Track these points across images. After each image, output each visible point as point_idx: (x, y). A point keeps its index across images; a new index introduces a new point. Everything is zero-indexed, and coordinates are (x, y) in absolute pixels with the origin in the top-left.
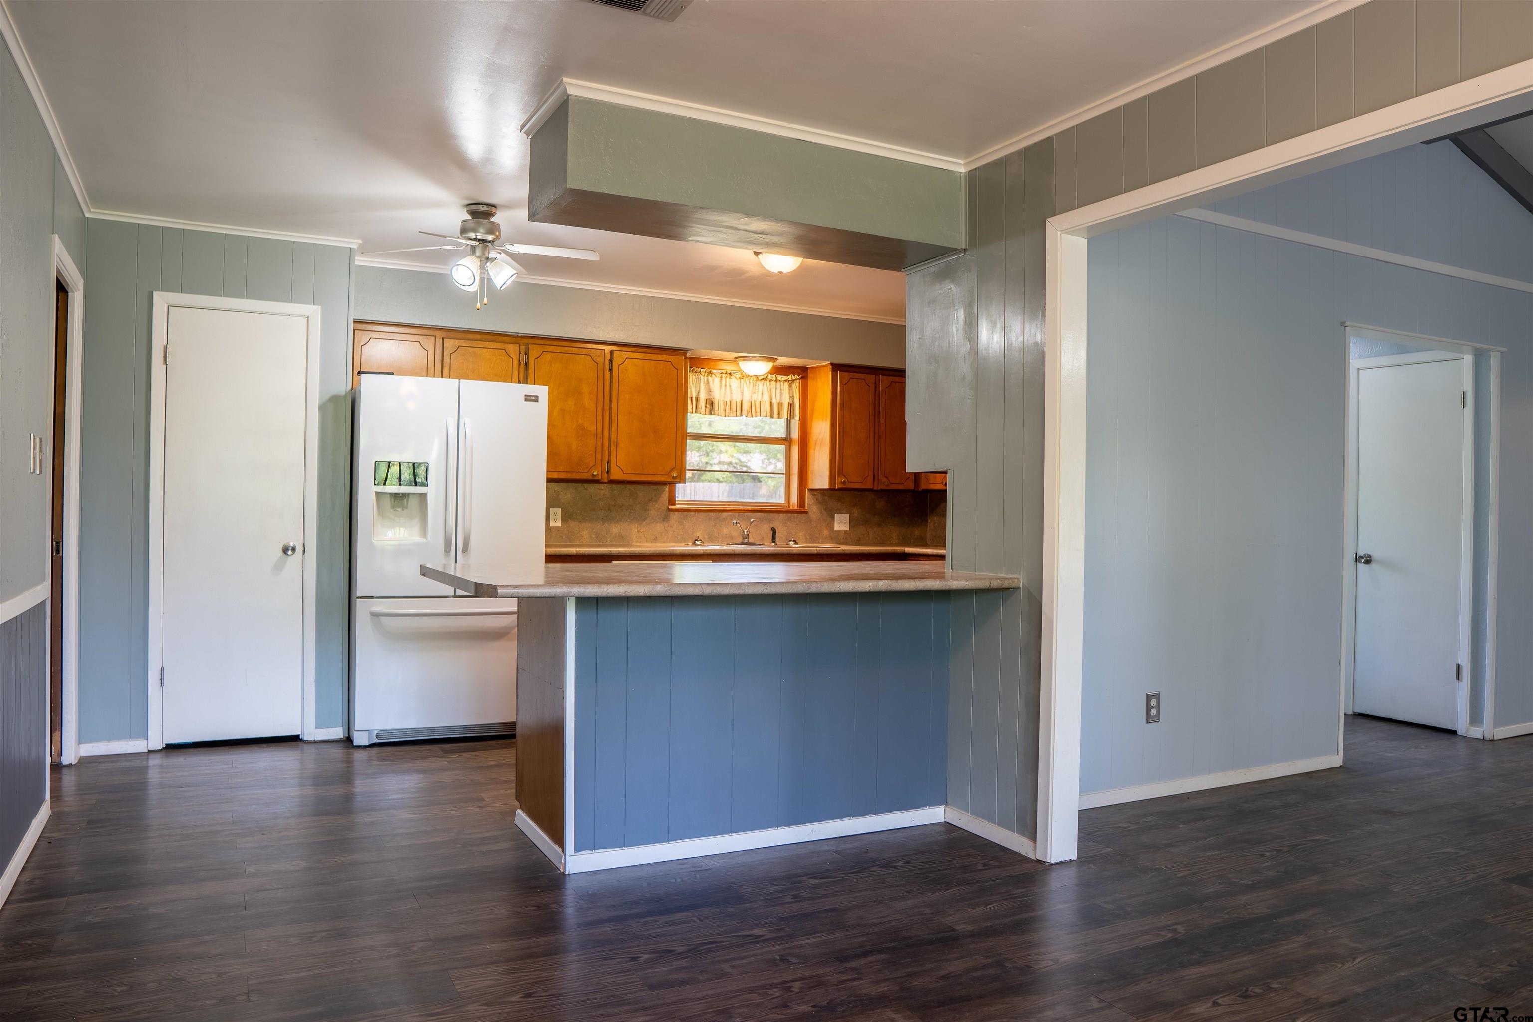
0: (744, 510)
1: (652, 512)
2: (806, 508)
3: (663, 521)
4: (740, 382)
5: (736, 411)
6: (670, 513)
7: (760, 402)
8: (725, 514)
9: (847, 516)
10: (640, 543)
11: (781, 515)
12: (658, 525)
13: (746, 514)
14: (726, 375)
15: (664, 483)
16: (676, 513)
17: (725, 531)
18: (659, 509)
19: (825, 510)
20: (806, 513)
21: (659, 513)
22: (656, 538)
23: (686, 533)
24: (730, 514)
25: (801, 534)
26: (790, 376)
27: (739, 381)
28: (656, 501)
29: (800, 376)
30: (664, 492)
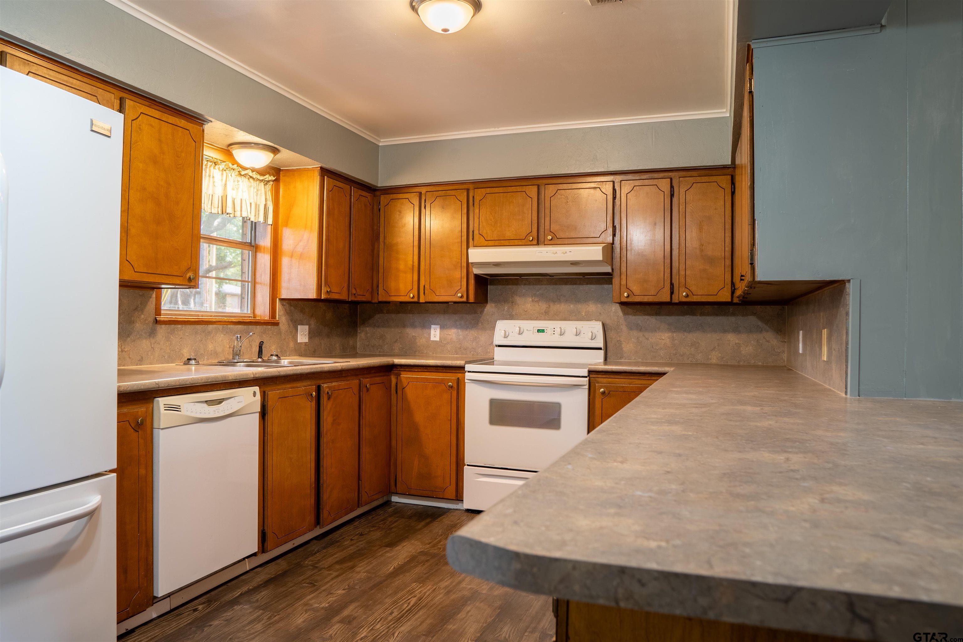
0: (228, 322)
1: (138, 326)
2: (277, 319)
3: (150, 336)
4: (222, 174)
5: (218, 208)
6: (156, 325)
7: (241, 200)
8: (210, 327)
9: (307, 327)
10: (124, 366)
11: (258, 327)
12: (144, 341)
13: (229, 326)
14: (211, 163)
15: (153, 288)
16: (163, 326)
17: (210, 347)
18: (146, 320)
19: (292, 321)
20: (277, 324)
21: (145, 326)
22: (142, 358)
23: (173, 351)
24: (215, 326)
25: (273, 347)
26: (267, 176)
27: (221, 172)
28: (142, 310)
29: (275, 178)
30: (151, 299)
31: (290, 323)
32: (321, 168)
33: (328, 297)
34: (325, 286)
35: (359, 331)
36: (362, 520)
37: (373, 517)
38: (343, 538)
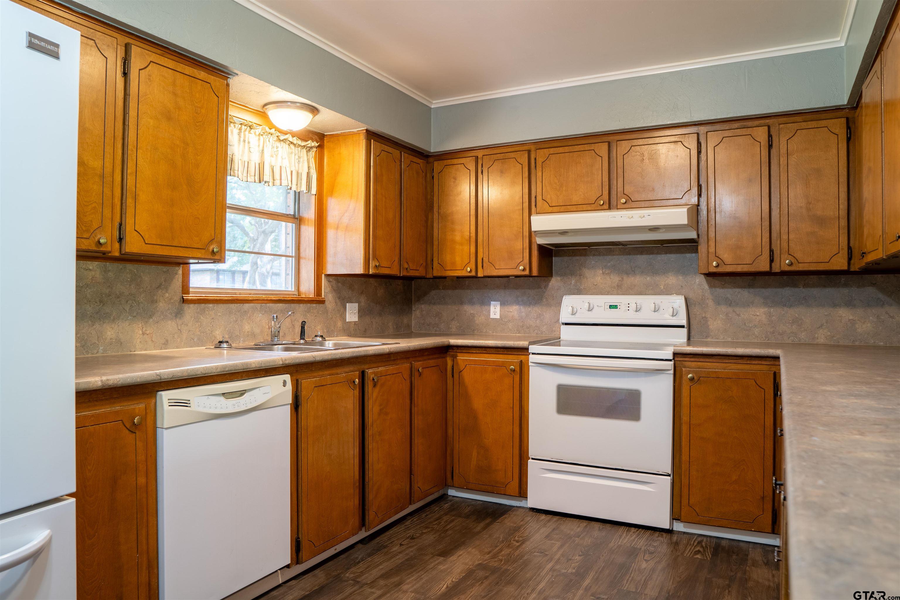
0: (267, 300)
1: (162, 305)
2: (323, 297)
3: (176, 316)
4: (259, 139)
5: (255, 176)
6: (183, 305)
7: (281, 167)
8: (247, 306)
9: (356, 305)
10: (146, 350)
11: (301, 305)
12: (170, 322)
13: (268, 305)
14: (246, 127)
15: (179, 264)
16: (192, 306)
17: (247, 327)
18: (170, 299)
19: (339, 298)
20: (323, 302)
21: (170, 306)
22: (167, 341)
23: (203, 333)
24: (252, 305)
25: (319, 327)
26: (309, 142)
27: (258, 137)
28: (167, 289)
29: (319, 144)
30: (177, 276)
31: (338, 301)
32: (367, 130)
33: (377, 272)
34: (373, 259)
35: (413, 309)
36: (414, 518)
37: (427, 515)
38: (392, 542)
